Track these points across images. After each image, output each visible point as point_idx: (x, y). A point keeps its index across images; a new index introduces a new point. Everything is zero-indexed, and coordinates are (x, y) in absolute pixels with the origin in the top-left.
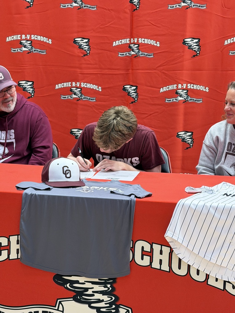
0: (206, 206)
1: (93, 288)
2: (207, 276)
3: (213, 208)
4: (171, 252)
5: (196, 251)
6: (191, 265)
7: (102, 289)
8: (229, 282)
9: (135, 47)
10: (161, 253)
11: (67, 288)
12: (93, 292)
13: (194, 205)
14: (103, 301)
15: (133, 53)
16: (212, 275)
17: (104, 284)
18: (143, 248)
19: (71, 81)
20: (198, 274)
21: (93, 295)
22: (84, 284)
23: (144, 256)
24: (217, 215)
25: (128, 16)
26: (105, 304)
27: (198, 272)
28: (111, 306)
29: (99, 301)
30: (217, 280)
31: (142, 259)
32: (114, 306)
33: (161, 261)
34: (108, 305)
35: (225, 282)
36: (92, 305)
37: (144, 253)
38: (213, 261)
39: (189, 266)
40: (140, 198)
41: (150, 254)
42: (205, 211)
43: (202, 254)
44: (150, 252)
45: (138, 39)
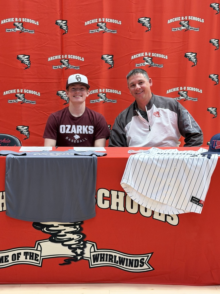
0: (151, 159)
1: (65, 229)
2: (153, 212)
3: (156, 159)
4: (126, 195)
5: (144, 193)
6: (141, 205)
7: (72, 229)
8: (169, 215)
9: (65, 62)
10: (118, 197)
11: (44, 232)
12: (65, 233)
13: (141, 158)
14: (73, 239)
15: (63, 66)
16: (157, 211)
17: (74, 226)
18: (103, 194)
19: (16, 89)
20: (146, 211)
21: (65, 235)
22: (58, 227)
23: (105, 201)
24: (159, 165)
25: (59, 38)
26: (75, 241)
27: (146, 210)
28: (80, 243)
29: (70, 239)
30: (160, 214)
31: (103, 203)
32: (82, 243)
33: (118, 203)
34: (77, 242)
35: (166, 215)
36: (65, 243)
37: (104, 198)
38: (157, 200)
39: (139, 206)
40: (99, 156)
41: (110, 199)
42: (150, 163)
43: (149, 196)
44: (109, 197)
45: (68, 55)
